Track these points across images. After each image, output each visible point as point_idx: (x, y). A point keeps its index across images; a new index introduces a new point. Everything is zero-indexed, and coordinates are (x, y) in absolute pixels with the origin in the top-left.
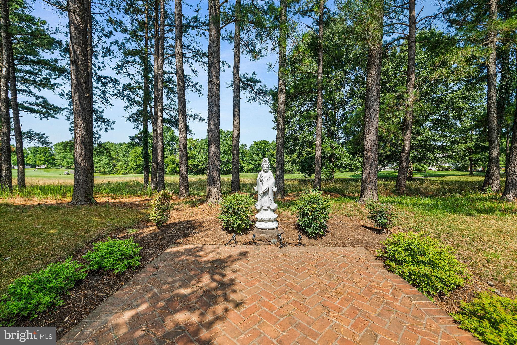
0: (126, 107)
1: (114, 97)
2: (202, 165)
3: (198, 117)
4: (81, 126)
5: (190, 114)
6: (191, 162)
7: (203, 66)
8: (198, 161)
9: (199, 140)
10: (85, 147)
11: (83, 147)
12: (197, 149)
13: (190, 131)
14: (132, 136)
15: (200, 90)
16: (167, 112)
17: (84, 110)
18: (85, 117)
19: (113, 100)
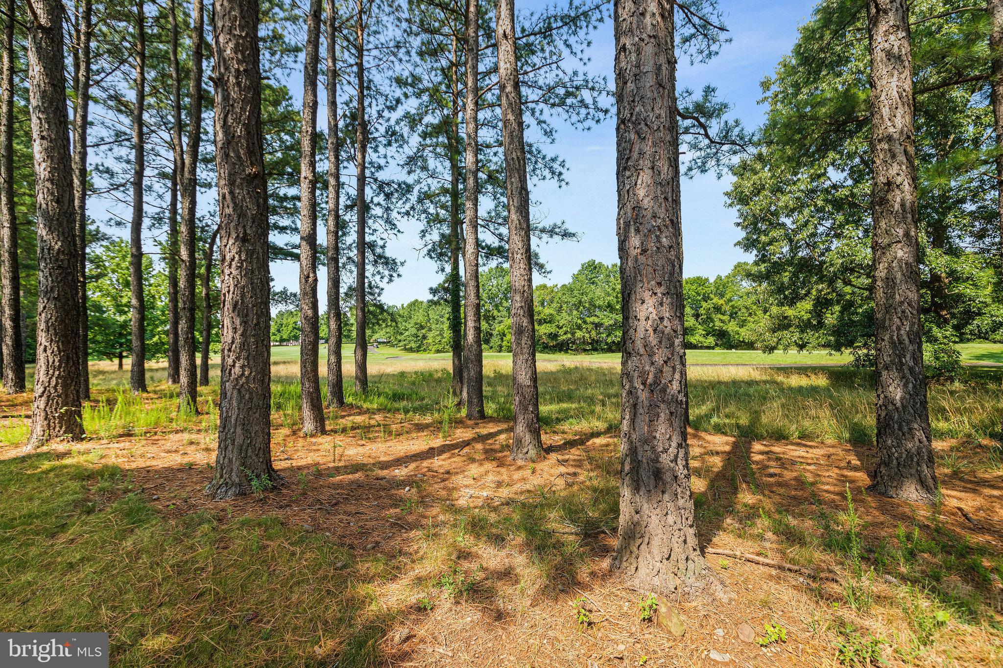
0: (423, 231)
1: (406, 217)
2: (565, 334)
3: (557, 230)
4: (233, 260)
5: (540, 226)
6: (543, 330)
7: (565, 116)
8: (558, 326)
9: (559, 286)
10: (244, 323)
11: (238, 321)
12: (555, 305)
13: (541, 266)
14: (434, 286)
15: (560, 174)
16: (492, 229)
17: (241, 215)
18: (245, 233)
19: (402, 223)
